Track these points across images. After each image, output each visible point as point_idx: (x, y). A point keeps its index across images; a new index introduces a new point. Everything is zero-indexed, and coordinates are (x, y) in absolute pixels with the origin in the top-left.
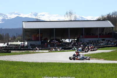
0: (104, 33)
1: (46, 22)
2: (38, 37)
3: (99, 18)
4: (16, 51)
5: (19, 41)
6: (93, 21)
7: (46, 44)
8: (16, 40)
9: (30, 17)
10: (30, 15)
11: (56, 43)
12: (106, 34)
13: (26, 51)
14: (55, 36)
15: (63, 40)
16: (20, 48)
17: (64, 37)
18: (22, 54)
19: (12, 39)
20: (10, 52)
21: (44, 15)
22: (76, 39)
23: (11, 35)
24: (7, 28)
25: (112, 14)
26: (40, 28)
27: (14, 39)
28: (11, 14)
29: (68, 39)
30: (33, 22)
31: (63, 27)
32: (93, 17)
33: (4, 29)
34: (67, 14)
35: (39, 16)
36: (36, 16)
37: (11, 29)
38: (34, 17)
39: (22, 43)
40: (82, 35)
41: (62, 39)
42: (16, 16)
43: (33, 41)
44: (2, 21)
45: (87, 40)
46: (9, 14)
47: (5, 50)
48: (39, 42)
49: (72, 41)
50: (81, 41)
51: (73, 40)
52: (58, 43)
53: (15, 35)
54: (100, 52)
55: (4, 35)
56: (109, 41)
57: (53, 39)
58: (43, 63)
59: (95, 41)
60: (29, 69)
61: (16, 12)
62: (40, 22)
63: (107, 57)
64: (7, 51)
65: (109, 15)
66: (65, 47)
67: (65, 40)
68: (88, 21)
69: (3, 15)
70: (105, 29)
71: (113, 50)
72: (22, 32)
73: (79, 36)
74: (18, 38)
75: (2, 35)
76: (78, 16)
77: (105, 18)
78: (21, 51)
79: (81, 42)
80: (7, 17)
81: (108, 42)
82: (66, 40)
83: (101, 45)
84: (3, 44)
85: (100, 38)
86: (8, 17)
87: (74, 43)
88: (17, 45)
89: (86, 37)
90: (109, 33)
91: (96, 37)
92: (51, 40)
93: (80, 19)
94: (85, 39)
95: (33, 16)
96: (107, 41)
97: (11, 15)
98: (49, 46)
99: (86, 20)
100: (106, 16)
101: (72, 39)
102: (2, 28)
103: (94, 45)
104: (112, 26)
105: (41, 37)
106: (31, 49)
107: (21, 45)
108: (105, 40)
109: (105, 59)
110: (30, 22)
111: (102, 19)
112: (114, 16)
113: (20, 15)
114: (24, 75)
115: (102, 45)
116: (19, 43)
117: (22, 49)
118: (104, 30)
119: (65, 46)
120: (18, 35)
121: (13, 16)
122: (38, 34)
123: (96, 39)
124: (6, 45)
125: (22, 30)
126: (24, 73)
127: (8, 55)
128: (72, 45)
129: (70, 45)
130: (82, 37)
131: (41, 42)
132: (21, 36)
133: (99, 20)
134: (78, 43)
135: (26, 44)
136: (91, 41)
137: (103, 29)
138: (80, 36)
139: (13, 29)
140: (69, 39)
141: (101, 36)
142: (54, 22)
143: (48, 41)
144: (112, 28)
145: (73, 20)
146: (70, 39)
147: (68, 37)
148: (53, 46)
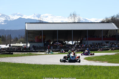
0: (108, 36)
1: (49, 24)
2: (41, 39)
3: (103, 20)
4: (18, 53)
5: (21, 43)
6: (97, 24)
7: (49, 46)
8: (18, 41)
9: (33, 18)
10: (33, 16)
11: (59, 45)
12: (110, 37)
13: (28, 53)
14: (58, 38)
15: (66, 42)
16: (22, 50)
17: (67, 40)
18: (24, 55)
19: (14, 40)
20: (12, 54)
21: (47, 17)
22: (79, 41)
23: (13, 37)
24: (9, 29)
25: (116, 16)
26: (43, 29)
27: (16, 41)
28: (14, 15)
29: (72, 41)
30: (36, 24)
31: (67, 29)
32: (96, 19)
33: (6, 30)
34: (71, 15)
35: (42, 18)
36: (39, 17)
37: (13, 30)
38: (37, 19)
39: (24, 45)
40: (86, 37)
41: (65, 41)
42: (18, 17)
43: (36, 42)
44: (4, 22)
45: (90, 42)
46: (11, 15)
47: (7, 51)
48: (42, 44)
49: (75, 43)
50: (84, 43)
51: (76, 42)
52: (61, 45)
53: (18, 37)
54: (104, 55)
55: (7, 36)
56: (113, 43)
58: (46, 65)
59: (99, 43)
60: (31, 71)
61: (18, 13)
62: (43, 24)
63: (111, 60)
64: (9, 52)
65: (113, 17)
66: (68, 49)
67: (68, 42)
68: (92, 24)
69: (6, 16)
70: (109, 31)
71: (117, 53)
72: (24, 33)
73: (83, 38)
74: (20, 39)
75: (4, 36)
76: (82, 18)
77: (109, 21)
78: (24, 53)
80: (9, 18)
81: (112, 45)
83: (104, 48)
84: (6, 45)
85: (103, 41)
86: (11, 18)
87: (78, 46)
88: (19, 47)
89: (89, 39)
90: (112, 36)
91: (100, 39)
92: (54, 42)
93: (84, 21)
94: (88, 41)
95: (36, 17)
96: (111, 43)
97: (14, 17)
98: (52, 47)
99: (90, 22)
100: (110, 19)
101: (75, 41)
102: (4, 30)
103: (98, 48)
104: (117, 28)
105: (44, 39)
106: (34, 50)
107: (23, 47)
108: (109, 43)
109: (109, 62)
110: (33, 24)
111: (106, 22)
112: (118, 19)
113: (23, 16)
114: (26, 77)
115: (106, 48)
116: (21, 45)
117: (24, 50)
118: (108, 33)
120: (20, 36)
121: (16, 17)
122: (41, 35)
123: (100, 42)
124: (8, 46)
125: (25, 32)
126: (26, 75)
127: (10, 57)
128: (76, 47)
129: (74, 47)
130: (85, 39)
131: (43, 44)
132: (24, 38)
133: (103, 22)
134: (81, 46)
135: (28, 46)
136: (94, 43)
137: (107, 31)
138: (84, 38)
139: (15, 30)
141: (105, 38)
142: (57, 24)
143: (51, 43)
144: (116, 30)
145: (76, 22)
146: (74, 41)
147: (72, 39)
148: (56, 48)
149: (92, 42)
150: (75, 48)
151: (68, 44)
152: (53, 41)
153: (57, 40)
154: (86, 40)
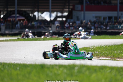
11: (20, 20)
14: (18, 5)
15: (36, 13)
17: (38, 8)
22: (66, 12)
40: (81, 3)
41: (33, 13)
45: (91, 15)
49: (57, 17)
50: (78, 17)
51: (59, 14)
52: (23, 20)
54: (119, 43)
57: (13, 12)
59: (110, 18)
66: (39, 30)
73: (74, 6)
79: (78, 19)
82: (42, 13)
85: (120, 13)
87: (62, 23)
89: (89, 9)
92: (9, 14)
94: (86, 12)
101: (57, 11)
103: (108, 28)
119: (39, 27)
123: (113, 14)
129: (53, 26)
136: (100, 17)
138: (77, 6)
140: (51, 12)
143: (2, 16)
146: (53, 12)
147: (49, 8)
148: (13, 28)
149: (94, 15)
150: (55, 28)
151: (40, 18)
152: (7, 10)
153: (16, 8)
154: (82, 10)
